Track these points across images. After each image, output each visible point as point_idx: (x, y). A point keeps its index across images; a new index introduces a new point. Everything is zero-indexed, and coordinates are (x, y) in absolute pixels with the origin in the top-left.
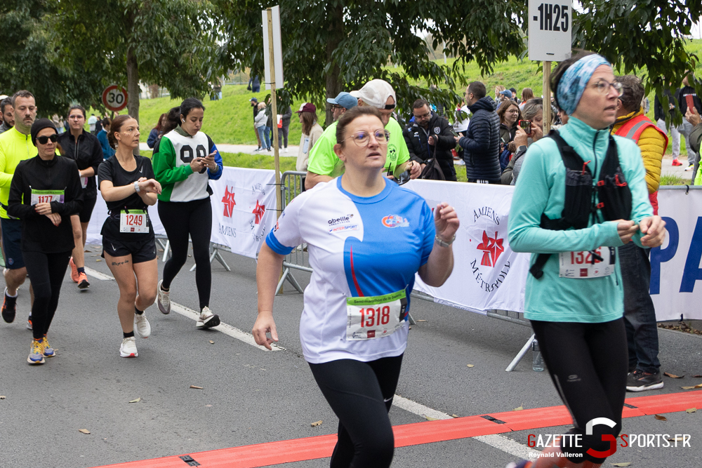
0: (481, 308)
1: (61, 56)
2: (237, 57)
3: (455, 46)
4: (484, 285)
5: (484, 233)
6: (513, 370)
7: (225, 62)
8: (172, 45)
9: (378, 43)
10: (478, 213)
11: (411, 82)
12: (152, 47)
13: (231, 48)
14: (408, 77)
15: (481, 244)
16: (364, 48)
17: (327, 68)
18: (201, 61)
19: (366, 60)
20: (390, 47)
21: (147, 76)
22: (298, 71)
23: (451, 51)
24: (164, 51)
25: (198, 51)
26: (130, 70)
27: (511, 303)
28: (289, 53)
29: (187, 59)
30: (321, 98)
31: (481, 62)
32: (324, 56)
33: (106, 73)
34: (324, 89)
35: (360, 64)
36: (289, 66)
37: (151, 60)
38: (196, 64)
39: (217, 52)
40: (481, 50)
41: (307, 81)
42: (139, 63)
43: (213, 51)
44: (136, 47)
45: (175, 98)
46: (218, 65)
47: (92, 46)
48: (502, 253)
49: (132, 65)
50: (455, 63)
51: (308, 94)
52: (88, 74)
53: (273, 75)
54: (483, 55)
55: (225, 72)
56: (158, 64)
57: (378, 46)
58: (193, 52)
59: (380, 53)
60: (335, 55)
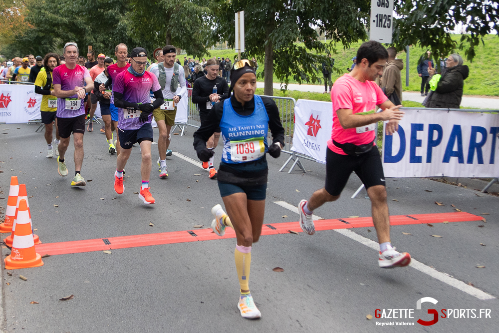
1: (134, 33)
2: (221, 36)
3: (331, 34)
6: (355, 198)
7: (215, 38)
8: (189, 29)
9: (293, 30)
11: (308, 51)
12: (179, 30)
13: (218, 31)
14: (306, 49)
16: (285, 33)
17: (266, 42)
18: (203, 37)
19: (286, 39)
20: (299, 33)
21: (175, 44)
22: (252, 44)
23: (329, 36)
24: (185, 32)
25: (202, 32)
26: (167, 41)
28: (247, 35)
29: (196, 36)
30: (262, 57)
31: (344, 42)
32: (265, 37)
33: (155, 42)
34: (264, 53)
35: (283, 41)
36: (247, 41)
37: (178, 36)
38: (200, 39)
40: (344, 37)
41: (255, 49)
42: (172, 38)
43: (210, 32)
44: (171, 29)
45: (190, 55)
46: (212, 39)
47: (149, 28)
49: (169, 38)
50: (331, 43)
51: (255, 55)
52: (147, 42)
53: (239, 46)
54: (345, 39)
55: (215, 43)
56: (181, 38)
57: (292, 33)
58: (200, 32)
59: (292, 35)
60: (270, 36)
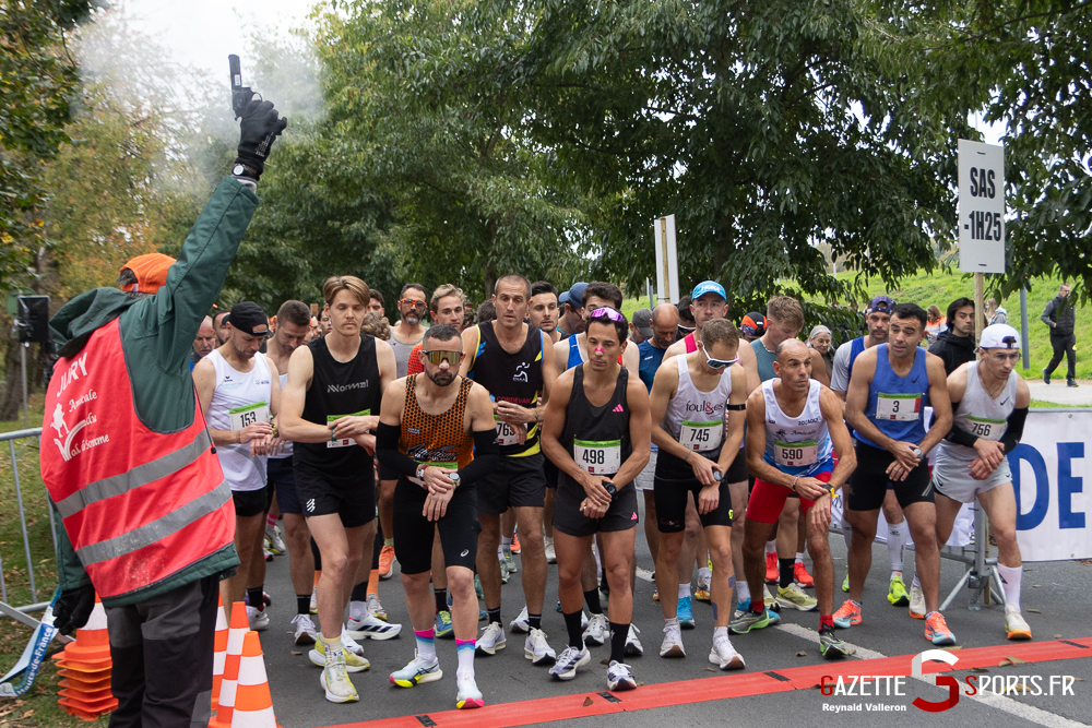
1: (412, 271)
2: (612, 271)
3: (858, 258)
8: (537, 258)
9: (775, 254)
11: (807, 298)
12: (514, 260)
13: (605, 261)
14: (803, 293)
24: (528, 266)
25: (569, 264)
29: (554, 274)
38: (563, 279)
39: (590, 265)
44: (497, 262)
47: (445, 260)
50: (857, 277)
53: (668, 289)
60: (725, 268)
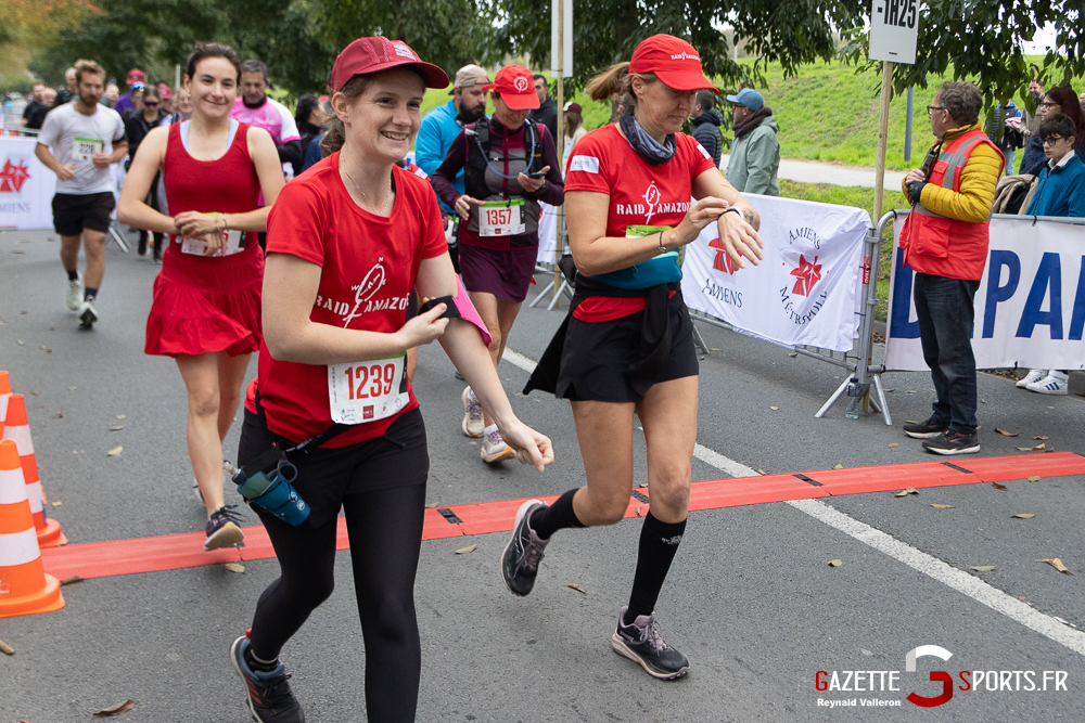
0: (789, 342)
4: (794, 316)
5: (802, 258)
6: (823, 416)
10: (794, 233)
15: (797, 269)
27: (825, 340)
48: (819, 282)
50: (756, 62)
53: (561, 62)
